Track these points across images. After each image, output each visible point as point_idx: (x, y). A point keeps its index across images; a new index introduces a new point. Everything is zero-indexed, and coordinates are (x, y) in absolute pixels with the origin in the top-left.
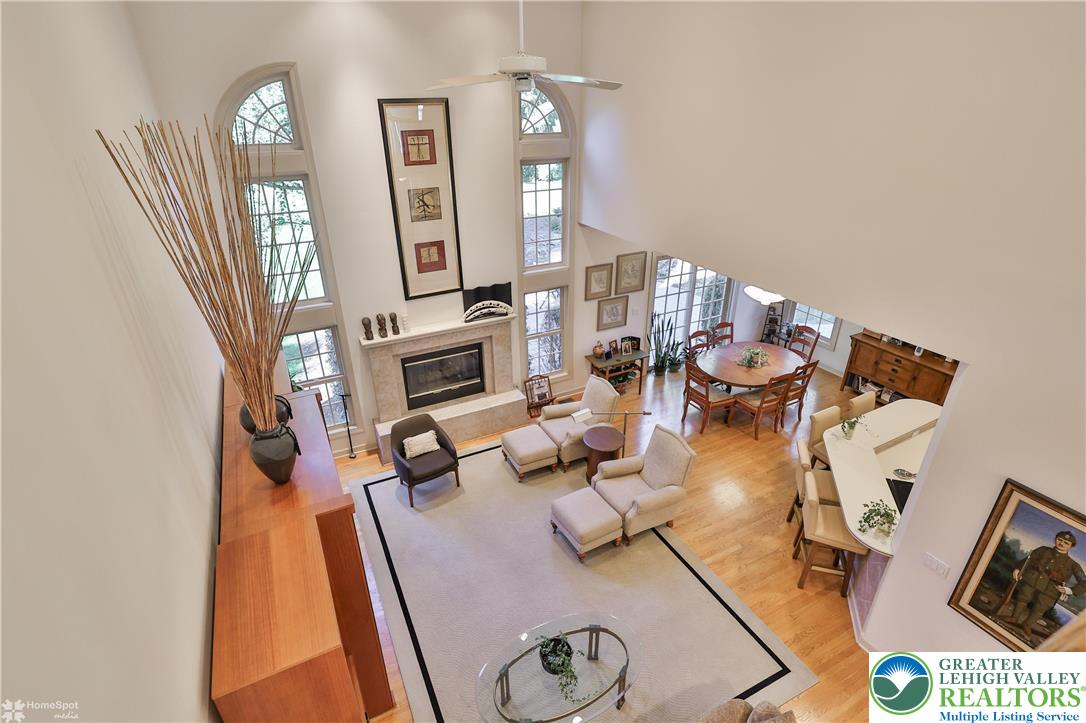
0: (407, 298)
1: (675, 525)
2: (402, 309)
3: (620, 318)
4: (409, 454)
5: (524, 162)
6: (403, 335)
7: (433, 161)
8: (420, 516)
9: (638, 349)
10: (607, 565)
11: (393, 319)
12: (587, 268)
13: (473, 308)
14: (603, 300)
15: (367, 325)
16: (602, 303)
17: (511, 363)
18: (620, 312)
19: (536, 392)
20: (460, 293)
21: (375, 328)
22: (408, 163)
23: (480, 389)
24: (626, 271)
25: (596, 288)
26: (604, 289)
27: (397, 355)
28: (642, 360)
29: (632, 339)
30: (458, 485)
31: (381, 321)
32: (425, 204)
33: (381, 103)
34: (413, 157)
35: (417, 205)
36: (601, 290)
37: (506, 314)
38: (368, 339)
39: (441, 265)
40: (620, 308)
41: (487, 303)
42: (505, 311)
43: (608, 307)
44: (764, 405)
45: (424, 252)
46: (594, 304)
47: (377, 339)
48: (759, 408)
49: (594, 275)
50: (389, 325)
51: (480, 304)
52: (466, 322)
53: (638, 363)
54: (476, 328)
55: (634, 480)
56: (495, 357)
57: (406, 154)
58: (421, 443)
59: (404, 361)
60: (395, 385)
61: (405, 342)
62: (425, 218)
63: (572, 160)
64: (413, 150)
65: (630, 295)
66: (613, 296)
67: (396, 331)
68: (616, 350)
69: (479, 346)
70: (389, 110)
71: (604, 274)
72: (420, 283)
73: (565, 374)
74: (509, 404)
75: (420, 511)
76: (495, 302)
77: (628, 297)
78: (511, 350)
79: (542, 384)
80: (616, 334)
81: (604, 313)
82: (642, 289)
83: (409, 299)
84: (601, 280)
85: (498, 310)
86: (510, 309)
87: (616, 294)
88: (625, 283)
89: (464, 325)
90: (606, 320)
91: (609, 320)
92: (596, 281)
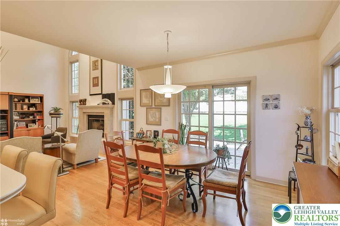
2: (88, 98)
3: (157, 120)
6: (86, 105)
11: (86, 100)
12: (140, 90)
15: (80, 101)
16: (148, 109)
18: (157, 117)
20: (101, 96)
21: (82, 103)
25: (145, 100)
26: (148, 102)
32: (96, 65)
35: (94, 65)
39: (97, 85)
40: (157, 114)
41: (105, 99)
45: (94, 80)
46: (145, 109)
49: (144, 94)
62: (96, 69)
65: (162, 107)
66: (153, 106)
71: (148, 94)
72: (93, 90)
76: (107, 99)
81: (150, 115)
82: (169, 106)
83: (90, 95)
84: (147, 97)
85: (107, 103)
86: (110, 102)
87: (155, 106)
88: (159, 100)
89: (97, 105)
90: (151, 119)
91: (152, 120)
92: (145, 97)
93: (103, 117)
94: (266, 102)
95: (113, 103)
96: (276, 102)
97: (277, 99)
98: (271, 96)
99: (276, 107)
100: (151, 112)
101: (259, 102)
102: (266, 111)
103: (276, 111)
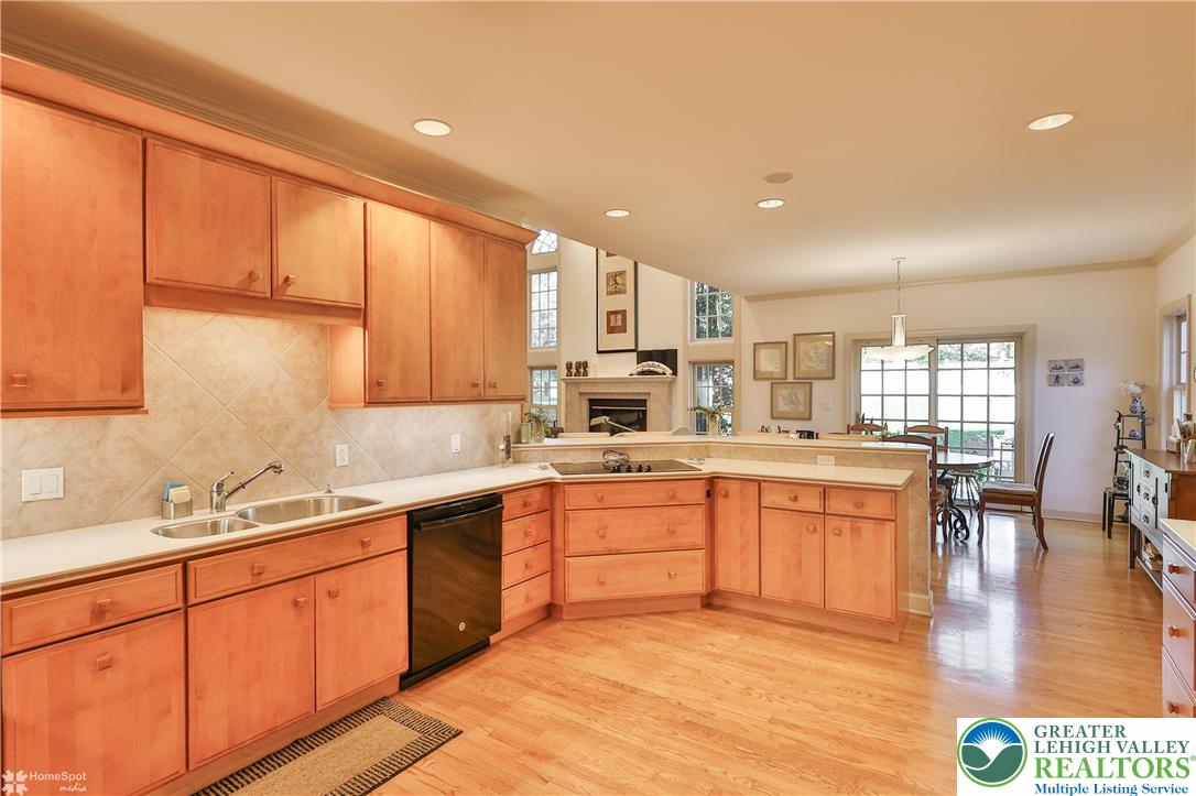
0: (597, 352)
2: (593, 360)
3: (801, 408)
6: (590, 376)
11: (585, 365)
12: (755, 344)
13: (641, 365)
14: (776, 382)
15: (569, 366)
16: (774, 386)
18: (802, 401)
20: (635, 354)
21: (574, 371)
22: (609, 256)
24: (806, 353)
25: (766, 367)
26: (778, 371)
27: (585, 394)
31: (579, 366)
32: (617, 283)
35: (611, 284)
36: (774, 371)
39: (623, 329)
40: (801, 395)
41: (651, 363)
45: (612, 317)
46: (768, 383)
47: (572, 377)
49: (764, 353)
50: (582, 369)
51: (647, 363)
52: (630, 375)
59: (591, 402)
61: (591, 384)
62: (616, 293)
65: (815, 383)
66: (790, 379)
67: (586, 374)
69: (645, 403)
71: (777, 353)
72: (608, 341)
76: (658, 364)
77: (812, 384)
81: (780, 398)
82: (833, 378)
83: (599, 352)
84: (773, 359)
85: (661, 371)
86: (669, 371)
87: (795, 378)
88: (807, 367)
89: (627, 376)
90: (782, 407)
91: (787, 409)
92: (767, 360)
93: (643, 402)
94: (1056, 373)
95: (675, 373)
96: (1076, 373)
97: (1077, 367)
98: (1067, 362)
99: (1076, 382)
100: (783, 392)
101: (1042, 373)
102: (1057, 389)
103: (1076, 388)
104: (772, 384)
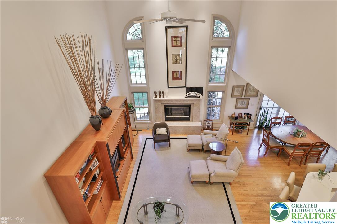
0: (168, 87)
1: (232, 185)
2: (166, 90)
3: (245, 106)
4: (157, 133)
5: (212, 47)
7: (181, 46)
8: (155, 152)
9: (250, 118)
10: (200, 188)
12: (233, 86)
13: (189, 93)
14: (238, 98)
15: (155, 93)
16: (238, 99)
17: (199, 113)
18: (246, 104)
19: (207, 125)
20: (185, 88)
22: (173, 46)
23: (188, 119)
24: (250, 89)
25: (236, 93)
26: (240, 94)
27: (163, 104)
28: (250, 123)
29: (248, 114)
30: (170, 147)
31: (160, 93)
32: (177, 59)
33: (166, 28)
34: (175, 44)
35: (174, 59)
36: (239, 94)
37: (199, 97)
38: (155, 97)
39: (179, 79)
40: (246, 102)
41: (193, 92)
42: (199, 96)
43: (241, 101)
44: (294, 153)
46: (235, 99)
47: (158, 98)
48: (292, 154)
49: (236, 89)
50: (162, 94)
51: (191, 93)
52: (185, 97)
53: (249, 123)
54: (188, 100)
55: (221, 164)
56: (194, 110)
57: (172, 43)
58: (162, 131)
59: (165, 106)
60: (162, 112)
61: (166, 100)
62: (176, 63)
63: (231, 47)
64: (175, 42)
66: (243, 97)
67: (163, 96)
68: (241, 117)
69: (190, 106)
70: (168, 30)
71: (240, 89)
72: (173, 83)
73: (220, 121)
74: (196, 126)
75: (156, 150)
76: (196, 93)
77: (250, 98)
78: (199, 109)
79: (209, 123)
80: (243, 111)
81: (239, 103)
82: (257, 97)
84: (239, 91)
85: (197, 96)
87: (245, 97)
88: (249, 93)
90: (239, 106)
91: (241, 106)
92: (236, 91)
104: (237, 99)
